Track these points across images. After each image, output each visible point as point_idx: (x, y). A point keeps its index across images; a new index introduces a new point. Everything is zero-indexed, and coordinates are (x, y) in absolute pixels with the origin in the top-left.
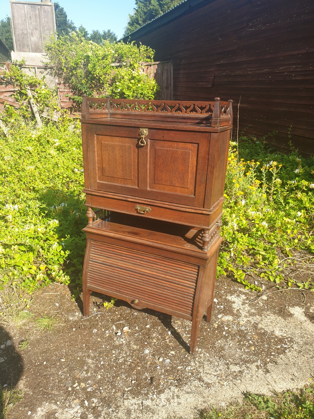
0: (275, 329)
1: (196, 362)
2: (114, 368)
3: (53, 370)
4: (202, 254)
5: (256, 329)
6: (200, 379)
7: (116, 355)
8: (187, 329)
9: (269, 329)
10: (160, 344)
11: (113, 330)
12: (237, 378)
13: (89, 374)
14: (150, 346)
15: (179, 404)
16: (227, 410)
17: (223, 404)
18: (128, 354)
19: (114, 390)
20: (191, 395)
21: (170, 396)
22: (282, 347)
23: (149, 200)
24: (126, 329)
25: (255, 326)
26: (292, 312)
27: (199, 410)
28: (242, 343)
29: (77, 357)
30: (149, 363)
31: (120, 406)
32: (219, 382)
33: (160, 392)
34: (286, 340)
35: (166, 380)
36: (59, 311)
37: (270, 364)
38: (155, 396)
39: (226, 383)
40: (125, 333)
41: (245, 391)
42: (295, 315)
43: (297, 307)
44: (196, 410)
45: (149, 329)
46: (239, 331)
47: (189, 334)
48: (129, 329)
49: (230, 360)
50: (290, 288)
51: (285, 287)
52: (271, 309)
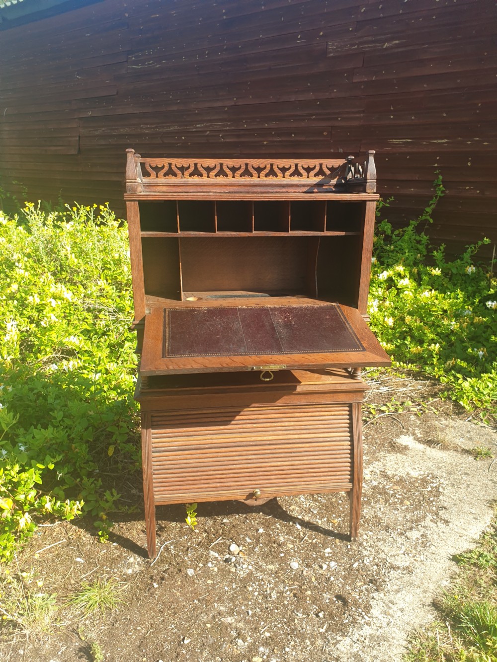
0: (407, 470)
1: (369, 549)
2: (276, 611)
4: (355, 385)
5: (389, 478)
6: (394, 568)
7: (259, 592)
8: (315, 512)
9: (402, 473)
10: (301, 546)
11: (216, 559)
12: (428, 545)
13: (249, 640)
14: (292, 556)
15: (402, 610)
16: (456, 587)
17: (445, 583)
19: (308, 642)
20: (403, 592)
21: (383, 606)
22: (432, 487)
24: (234, 548)
25: (384, 475)
26: (404, 444)
27: (429, 605)
28: (390, 501)
29: (205, 623)
30: (313, 579)
31: (339, 657)
32: (415, 560)
33: (368, 608)
35: (357, 590)
36: (95, 569)
37: (441, 513)
38: (365, 617)
39: (422, 556)
40: (238, 554)
41: (449, 556)
42: (410, 446)
43: (403, 437)
44: (427, 607)
45: (266, 534)
46: (374, 489)
47: (323, 517)
48: (239, 546)
49: (399, 527)
50: (377, 416)
51: (371, 416)
52: (381, 448)
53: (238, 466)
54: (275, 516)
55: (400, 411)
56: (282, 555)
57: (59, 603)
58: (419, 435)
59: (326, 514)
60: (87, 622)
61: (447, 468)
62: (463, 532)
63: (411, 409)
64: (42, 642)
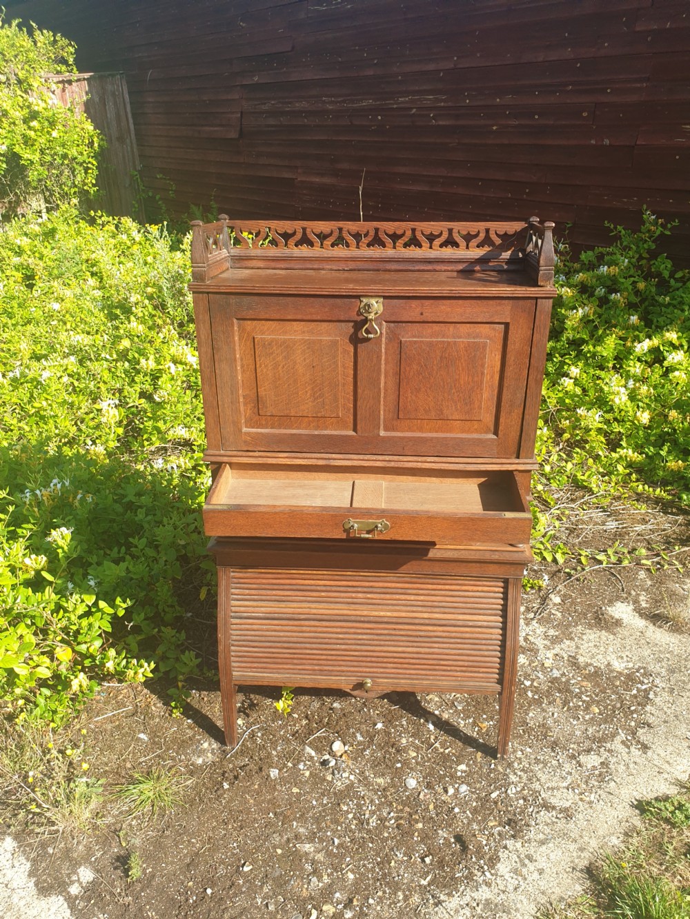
0: (608, 659)
1: (519, 773)
2: (371, 845)
3: (240, 901)
4: (516, 554)
5: (578, 668)
6: (547, 807)
7: (355, 814)
8: (460, 708)
9: (600, 662)
10: (427, 756)
11: (311, 758)
12: (607, 779)
13: (326, 879)
14: (411, 769)
15: (541, 872)
16: (629, 849)
17: (615, 841)
18: (377, 802)
19: (400, 895)
20: (551, 845)
21: (516, 862)
22: (639, 690)
23: (387, 458)
24: (338, 746)
25: (573, 662)
26: (617, 616)
27: (582, 871)
28: (571, 704)
29: (275, 847)
30: (431, 807)
32: (581, 800)
33: (493, 861)
34: (638, 674)
35: (486, 833)
36: (159, 751)
37: (641, 731)
38: (487, 873)
39: (593, 795)
40: (341, 756)
41: (633, 800)
42: (625, 621)
43: (619, 604)
44: (578, 873)
45: (385, 732)
46: (552, 683)
47: (469, 717)
48: (345, 745)
49: (572, 746)
50: (587, 569)
51: (579, 568)
52: (580, 620)
53: (343, 647)
54: (403, 708)
55: (626, 563)
56: (399, 765)
57: (106, 793)
58: (644, 605)
59: (473, 712)
60: (133, 823)
61: (670, 663)
62: (666, 766)
63: (643, 562)
64: (75, 841)
